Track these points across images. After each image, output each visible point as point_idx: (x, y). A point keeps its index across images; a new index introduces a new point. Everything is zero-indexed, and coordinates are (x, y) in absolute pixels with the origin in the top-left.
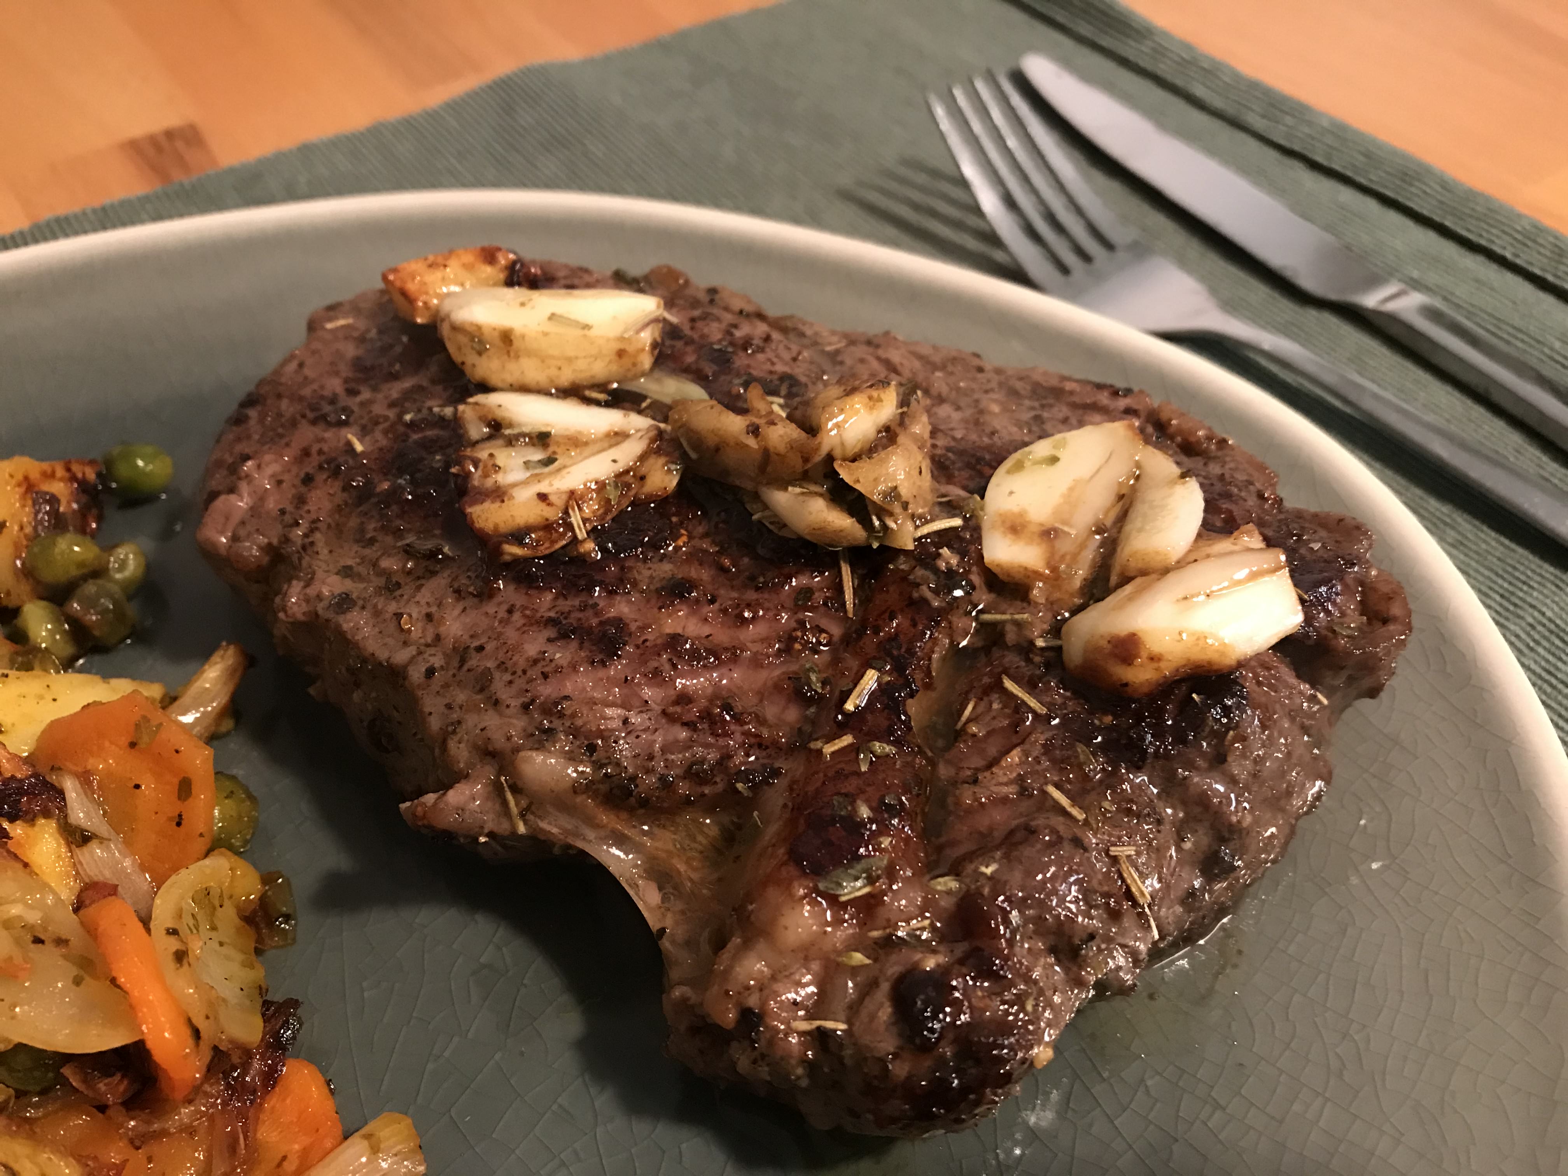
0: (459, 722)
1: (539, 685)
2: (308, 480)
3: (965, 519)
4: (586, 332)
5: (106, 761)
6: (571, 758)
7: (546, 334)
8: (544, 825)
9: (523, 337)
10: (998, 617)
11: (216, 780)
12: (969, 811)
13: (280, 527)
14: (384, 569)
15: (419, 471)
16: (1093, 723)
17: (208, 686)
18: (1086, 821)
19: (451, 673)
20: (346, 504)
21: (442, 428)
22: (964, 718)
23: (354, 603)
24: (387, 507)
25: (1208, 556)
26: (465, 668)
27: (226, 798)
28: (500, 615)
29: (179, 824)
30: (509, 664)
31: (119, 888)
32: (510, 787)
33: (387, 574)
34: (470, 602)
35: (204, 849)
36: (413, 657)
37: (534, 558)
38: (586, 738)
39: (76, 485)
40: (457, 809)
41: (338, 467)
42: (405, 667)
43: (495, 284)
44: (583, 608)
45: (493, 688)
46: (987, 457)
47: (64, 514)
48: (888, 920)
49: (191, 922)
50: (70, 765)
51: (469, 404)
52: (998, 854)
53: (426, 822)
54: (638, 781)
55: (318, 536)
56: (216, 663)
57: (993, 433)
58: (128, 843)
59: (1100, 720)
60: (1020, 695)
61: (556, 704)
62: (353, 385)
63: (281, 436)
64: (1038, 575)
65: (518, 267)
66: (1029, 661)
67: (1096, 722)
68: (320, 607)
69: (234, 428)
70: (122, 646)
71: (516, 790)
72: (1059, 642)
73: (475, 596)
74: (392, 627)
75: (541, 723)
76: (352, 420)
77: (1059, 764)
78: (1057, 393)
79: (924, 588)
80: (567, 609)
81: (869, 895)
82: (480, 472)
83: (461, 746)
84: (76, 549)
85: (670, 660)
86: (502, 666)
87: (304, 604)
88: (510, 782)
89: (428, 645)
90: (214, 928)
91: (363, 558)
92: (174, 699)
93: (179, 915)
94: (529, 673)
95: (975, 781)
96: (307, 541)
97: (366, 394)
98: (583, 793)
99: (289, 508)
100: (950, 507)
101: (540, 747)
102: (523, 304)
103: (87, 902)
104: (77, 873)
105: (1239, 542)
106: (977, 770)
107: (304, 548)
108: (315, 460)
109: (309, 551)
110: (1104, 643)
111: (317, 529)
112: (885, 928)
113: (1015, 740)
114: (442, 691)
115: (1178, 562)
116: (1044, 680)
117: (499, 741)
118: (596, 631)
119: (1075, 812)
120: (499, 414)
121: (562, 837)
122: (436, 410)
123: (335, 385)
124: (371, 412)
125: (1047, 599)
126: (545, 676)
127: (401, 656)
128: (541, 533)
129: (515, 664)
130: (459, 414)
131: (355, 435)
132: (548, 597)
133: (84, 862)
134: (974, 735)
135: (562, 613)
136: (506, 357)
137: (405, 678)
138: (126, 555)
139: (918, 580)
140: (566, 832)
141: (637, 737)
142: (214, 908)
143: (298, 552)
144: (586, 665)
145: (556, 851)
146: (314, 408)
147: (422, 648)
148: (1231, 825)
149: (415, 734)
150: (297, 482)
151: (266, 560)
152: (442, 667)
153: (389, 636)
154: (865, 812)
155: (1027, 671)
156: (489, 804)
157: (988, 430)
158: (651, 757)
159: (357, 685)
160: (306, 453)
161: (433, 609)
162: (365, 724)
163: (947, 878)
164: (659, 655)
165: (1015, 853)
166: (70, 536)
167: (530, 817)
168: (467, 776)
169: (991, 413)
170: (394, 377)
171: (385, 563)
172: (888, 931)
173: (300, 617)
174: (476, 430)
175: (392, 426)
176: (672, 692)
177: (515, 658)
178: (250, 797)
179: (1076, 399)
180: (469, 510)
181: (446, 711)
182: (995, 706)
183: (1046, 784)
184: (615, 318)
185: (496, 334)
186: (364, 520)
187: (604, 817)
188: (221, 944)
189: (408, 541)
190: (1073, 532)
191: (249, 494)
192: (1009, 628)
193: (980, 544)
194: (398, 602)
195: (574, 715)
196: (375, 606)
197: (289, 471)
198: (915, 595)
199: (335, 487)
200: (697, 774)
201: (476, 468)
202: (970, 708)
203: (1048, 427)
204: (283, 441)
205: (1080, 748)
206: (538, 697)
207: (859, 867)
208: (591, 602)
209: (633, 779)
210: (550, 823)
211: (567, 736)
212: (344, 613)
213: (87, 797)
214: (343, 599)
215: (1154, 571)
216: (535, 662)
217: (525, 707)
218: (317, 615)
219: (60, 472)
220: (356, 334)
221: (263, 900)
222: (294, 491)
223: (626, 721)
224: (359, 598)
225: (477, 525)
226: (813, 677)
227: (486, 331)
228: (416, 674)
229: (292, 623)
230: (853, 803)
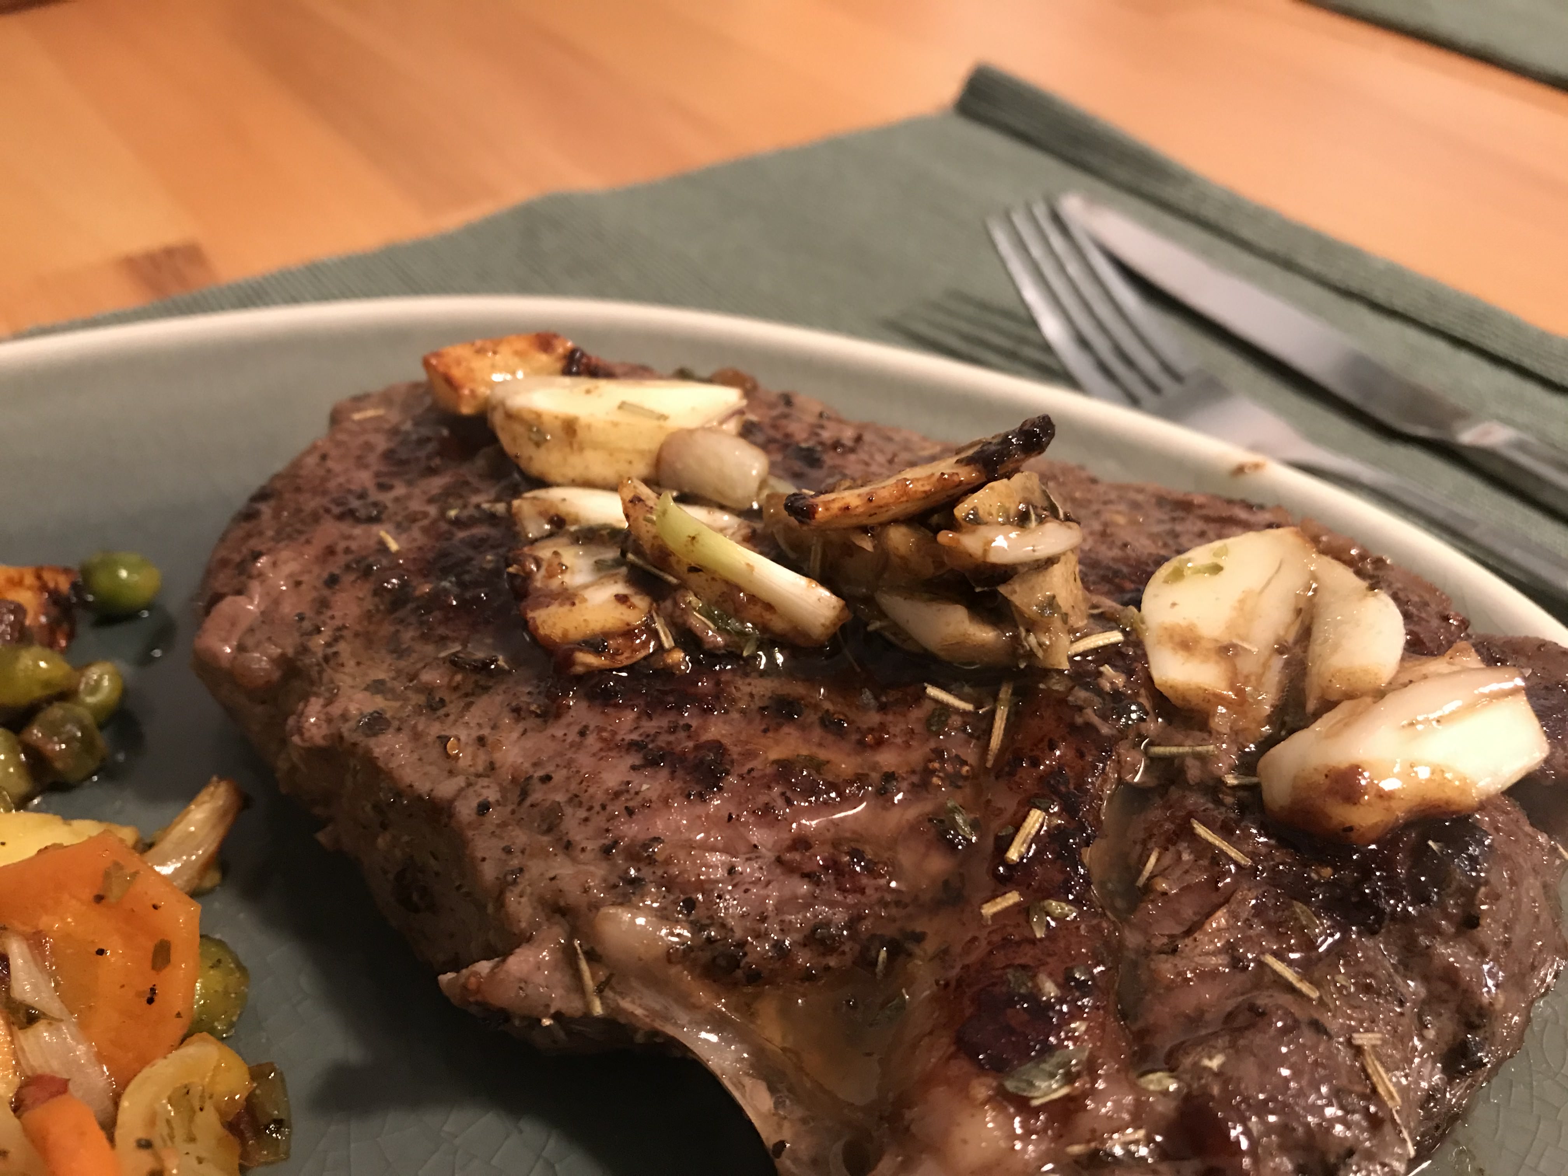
0: (521, 870)
1: (623, 824)
2: (332, 581)
3: (1123, 631)
4: (662, 423)
5: (63, 919)
6: (664, 916)
7: (615, 425)
8: (626, 1004)
9: (589, 427)
10: (1174, 750)
11: (201, 944)
12: (1170, 987)
13: (296, 635)
14: (427, 683)
15: (468, 572)
16: (1309, 878)
17: (192, 829)
18: (1320, 998)
19: (509, 808)
20: (378, 610)
21: (494, 525)
22: (1146, 873)
23: (388, 723)
24: (429, 612)
25: (1425, 677)
26: (528, 802)
27: (212, 967)
28: (570, 739)
29: (150, 1001)
30: (585, 797)
31: (71, 1086)
32: (586, 953)
33: (428, 690)
34: (531, 722)
35: (180, 1033)
36: (461, 790)
37: (611, 670)
38: (683, 892)
39: (46, 595)
40: (521, 980)
41: (370, 567)
42: (451, 802)
43: (551, 373)
44: (673, 729)
45: (563, 827)
46: (1125, 570)
47: (29, 628)
48: (1093, 1131)
49: (165, 1131)
50: (18, 925)
51: (526, 499)
52: (1220, 1043)
53: (479, 998)
54: (747, 948)
55: (342, 647)
56: (204, 803)
57: (1125, 545)
58: (83, 1026)
59: (1318, 873)
60: (1217, 843)
61: (646, 846)
62: (384, 480)
63: (300, 532)
64: (1221, 700)
65: (578, 355)
66: (1219, 803)
67: (1313, 875)
68: (345, 729)
69: (244, 524)
70: (87, 783)
71: (592, 957)
72: (1254, 780)
73: (538, 716)
74: (435, 753)
75: (627, 872)
76: (384, 516)
77: (1277, 929)
78: (1184, 506)
79: (1089, 711)
80: (653, 732)
81: (1067, 1098)
82: (543, 571)
83: (523, 900)
84: (43, 664)
85: (783, 794)
86: (575, 800)
87: (324, 725)
88: (585, 947)
89: (478, 776)
90: (192, 1139)
91: (399, 672)
92: (151, 846)
93: (152, 1121)
94: (610, 808)
95: (1174, 951)
96: (330, 651)
97: (400, 490)
98: (679, 963)
99: (309, 614)
100: (1106, 621)
101: (625, 901)
102: (588, 392)
103: (28, 1102)
104: (18, 1063)
105: (1457, 660)
106: (1172, 937)
107: (326, 659)
108: (342, 559)
109: (332, 663)
110: (1321, 779)
111: (342, 637)
112: (1089, 1141)
113: (1215, 898)
114: (498, 832)
115: (1390, 683)
116: (1243, 824)
117: (573, 894)
118: (691, 757)
119: (1305, 987)
120: (563, 509)
121: (648, 1020)
122: (486, 506)
123: (364, 478)
124: (407, 508)
125: (1231, 728)
126: (630, 812)
127: (446, 788)
128: (620, 641)
129: (592, 797)
130: (514, 510)
131: (388, 532)
132: (629, 716)
133: (26, 1048)
134: (1165, 894)
135: (648, 736)
136: (568, 450)
137: (451, 816)
138: (101, 678)
139: (1080, 703)
140: (653, 1013)
141: (746, 891)
142: (194, 1112)
143: (319, 664)
144: (680, 799)
145: (639, 1038)
146: (338, 502)
147: (472, 779)
148: (1481, 1007)
149: (459, 887)
150: (319, 584)
151: (276, 675)
152: (497, 801)
153: (431, 764)
154: (1050, 989)
155: (1220, 814)
156: (558, 976)
157: (1119, 543)
158: (764, 919)
159: (384, 826)
160: (330, 551)
161: (486, 732)
162: (391, 877)
163: (1159, 1075)
164: (769, 788)
165: (1241, 1042)
166: (36, 650)
167: (608, 993)
168: (529, 939)
169: (1117, 525)
170: (432, 472)
171: (426, 677)
172: (1093, 1145)
173: (320, 741)
174: (534, 528)
175: (434, 522)
176: (785, 836)
177: (591, 790)
178: (240, 967)
179: (1211, 513)
180: (530, 615)
181: (504, 856)
182: (1186, 857)
183: (1263, 953)
184: (693, 409)
185: (558, 423)
186: (398, 627)
187: (702, 996)
188: (200, 1161)
189: (453, 651)
190: (1255, 650)
191: (261, 597)
192: (1190, 762)
193: (1147, 663)
194: (442, 722)
195: (668, 862)
196: (415, 727)
197: (310, 572)
198: (1079, 720)
199: (364, 590)
200: (822, 941)
201: (539, 567)
202: (1153, 860)
203: (1184, 540)
204: (303, 539)
205: (1299, 907)
206: (622, 838)
207: (1054, 1060)
208: (681, 723)
209: (742, 944)
210: (633, 1002)
211: (658, 887)
212: (375, 735)
213: (37, 965)
214: (375, 719)
215: (1363, 694)
216: (617, 795)
217: (606, 851)
218: (341, 737)
219: (29, 580)
220: (387, 426)
221: (250, 1099)
222: (315, 594)
223: (731, 871)
224: (394, 718)
225: (542, 631)
226: (959, 819)
227: (545, 418)
228: (466, 810)
229: (309, 750)
230: (1034, 977)
